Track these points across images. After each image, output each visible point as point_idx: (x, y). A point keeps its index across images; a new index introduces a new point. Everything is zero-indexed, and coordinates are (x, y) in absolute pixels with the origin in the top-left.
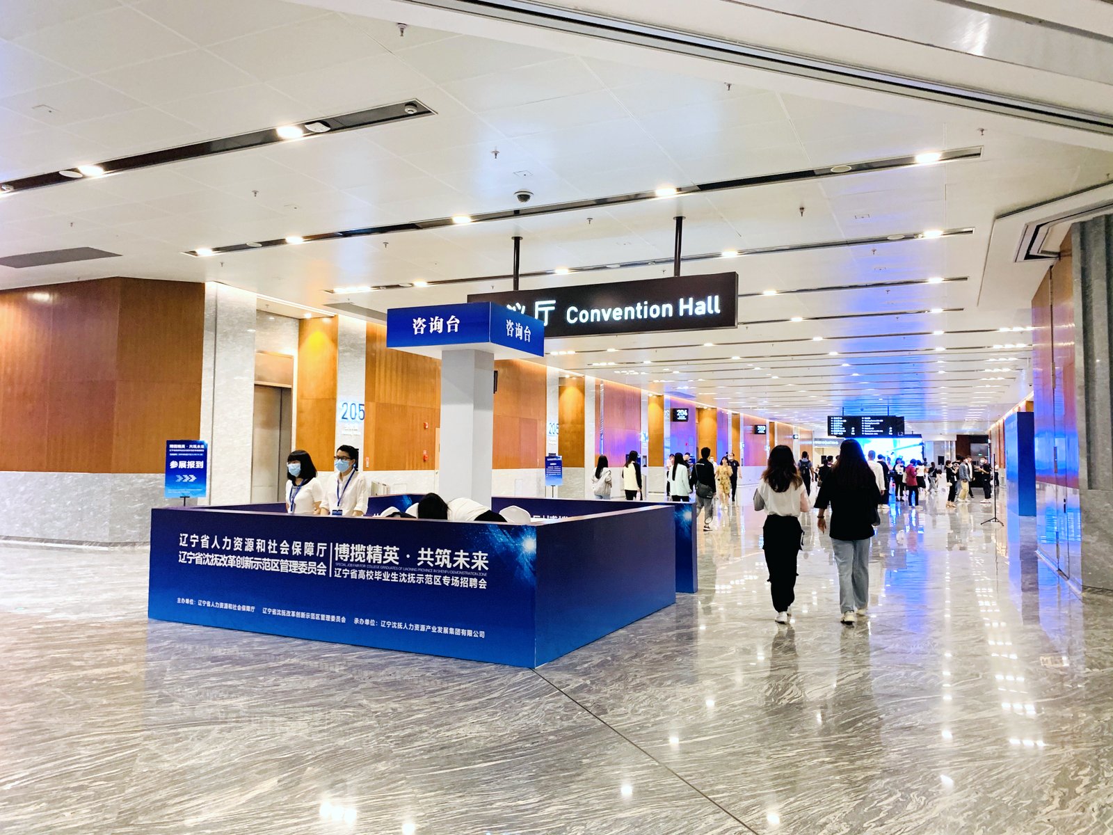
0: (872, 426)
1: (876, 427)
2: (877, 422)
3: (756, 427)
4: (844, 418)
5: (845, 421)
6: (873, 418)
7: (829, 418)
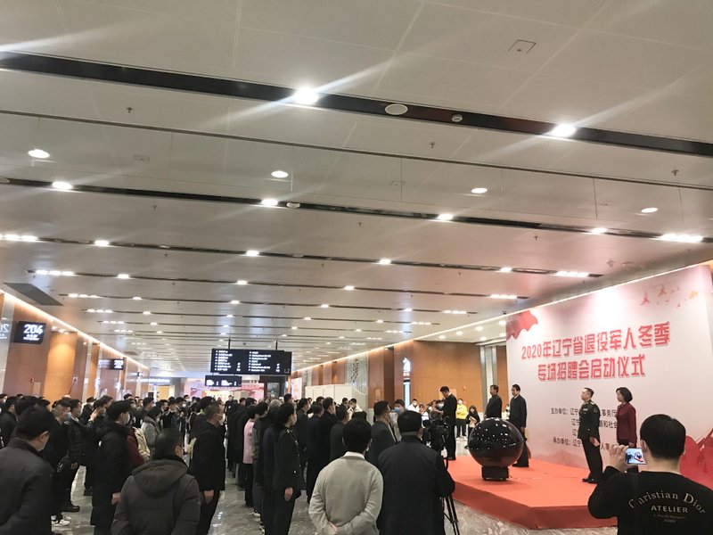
0: (259, 362)
1: (263, 363)
2: (265, 357)
3: (112, 361)
4: (230, 351)
5: (231, 355)
6: (261, 352)
7: (214, 351)
